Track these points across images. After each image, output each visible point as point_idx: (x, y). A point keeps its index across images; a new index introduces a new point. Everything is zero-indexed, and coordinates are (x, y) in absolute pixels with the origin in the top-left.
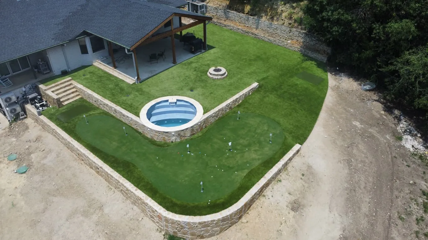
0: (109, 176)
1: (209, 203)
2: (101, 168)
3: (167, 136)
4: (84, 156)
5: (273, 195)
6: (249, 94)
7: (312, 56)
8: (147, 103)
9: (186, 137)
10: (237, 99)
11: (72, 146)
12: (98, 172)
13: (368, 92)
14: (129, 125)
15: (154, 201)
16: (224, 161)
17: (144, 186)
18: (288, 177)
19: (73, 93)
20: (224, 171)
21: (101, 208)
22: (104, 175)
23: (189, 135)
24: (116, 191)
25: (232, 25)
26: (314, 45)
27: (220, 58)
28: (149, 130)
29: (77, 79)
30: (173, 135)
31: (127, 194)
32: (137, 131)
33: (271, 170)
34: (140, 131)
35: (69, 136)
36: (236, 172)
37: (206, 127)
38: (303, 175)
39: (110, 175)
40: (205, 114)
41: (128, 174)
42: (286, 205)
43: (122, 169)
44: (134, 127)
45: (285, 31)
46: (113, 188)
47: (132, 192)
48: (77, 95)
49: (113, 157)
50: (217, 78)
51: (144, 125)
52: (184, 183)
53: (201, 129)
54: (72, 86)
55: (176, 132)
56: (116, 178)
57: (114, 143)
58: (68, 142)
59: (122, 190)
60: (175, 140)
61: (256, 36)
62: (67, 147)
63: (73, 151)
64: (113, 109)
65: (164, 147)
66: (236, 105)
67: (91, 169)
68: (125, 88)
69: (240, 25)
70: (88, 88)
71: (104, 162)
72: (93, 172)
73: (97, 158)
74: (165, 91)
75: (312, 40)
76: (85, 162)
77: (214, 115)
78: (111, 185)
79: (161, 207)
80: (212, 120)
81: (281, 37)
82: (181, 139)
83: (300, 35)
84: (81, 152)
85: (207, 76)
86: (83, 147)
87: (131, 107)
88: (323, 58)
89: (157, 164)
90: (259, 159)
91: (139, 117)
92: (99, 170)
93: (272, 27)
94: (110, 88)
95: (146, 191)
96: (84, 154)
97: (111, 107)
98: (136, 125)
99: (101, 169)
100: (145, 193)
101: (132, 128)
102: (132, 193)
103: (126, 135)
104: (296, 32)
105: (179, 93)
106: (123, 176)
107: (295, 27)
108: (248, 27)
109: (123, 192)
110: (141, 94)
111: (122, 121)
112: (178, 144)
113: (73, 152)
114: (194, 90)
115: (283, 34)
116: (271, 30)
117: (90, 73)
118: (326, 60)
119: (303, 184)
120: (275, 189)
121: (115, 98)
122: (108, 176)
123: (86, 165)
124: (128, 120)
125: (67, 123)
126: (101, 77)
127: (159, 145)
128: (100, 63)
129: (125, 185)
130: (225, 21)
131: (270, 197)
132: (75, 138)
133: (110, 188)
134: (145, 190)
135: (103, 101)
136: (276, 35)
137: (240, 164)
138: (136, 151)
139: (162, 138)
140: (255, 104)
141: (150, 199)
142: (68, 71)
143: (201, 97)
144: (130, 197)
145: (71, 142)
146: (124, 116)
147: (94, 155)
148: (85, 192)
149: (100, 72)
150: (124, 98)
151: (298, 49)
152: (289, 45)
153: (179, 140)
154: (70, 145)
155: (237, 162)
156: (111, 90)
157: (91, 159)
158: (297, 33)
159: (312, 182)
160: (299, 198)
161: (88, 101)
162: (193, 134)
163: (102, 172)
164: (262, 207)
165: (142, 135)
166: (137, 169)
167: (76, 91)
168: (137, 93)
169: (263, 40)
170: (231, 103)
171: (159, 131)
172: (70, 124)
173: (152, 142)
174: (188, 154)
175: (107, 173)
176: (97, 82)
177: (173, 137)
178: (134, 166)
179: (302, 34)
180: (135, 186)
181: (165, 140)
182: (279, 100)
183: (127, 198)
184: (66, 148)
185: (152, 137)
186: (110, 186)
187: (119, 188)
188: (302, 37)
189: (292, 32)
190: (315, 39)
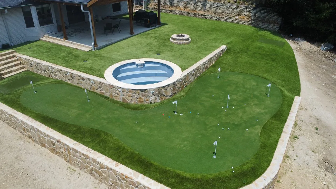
0: (71, 151)
1: (234, 171)
2: (58, 141)
3: (144, 96)
4: (32, 130)
5: (297, 155)
6: (220, 55)
7: (264, 26)
8: (110, 66)
9: (167, 96)
10: (211, 58)
11: (14, 119)
12: (53, 150)
13: (328, 52)
14: (90, 90)
15: (148, 178)
16: (224, 118)
17: (127, 158)
18: (301, 132)
19: (16, 65)
20: (231, 130)
22: (62, 153)
23: (170, 95)
24: (82, 172)
25: (177, 10)
26: (263, 17)
27: (176, 30)
28: (119, 90)
29: (21, 51)
30: (153, 94)
31: (100, 174)
32: (101, 96)
33: (286, 124)
34: (107, 94)
35: (11, 108)
36: (247, 130)
37: (186, 86)
38: (317, 129)
39: (73, 149)
40: (184, 71)
41: (100, 145)
42: (317, 166)
43: (89, 140)
44: (98, 91)
45: (232, 8)
46: (77, 169)
47: (111, 169)
48: (22, 68)
49: (75, 126)
50: (183, 43)
51: (112, 86)
52: (185, 148)
53: (182, 88)
54: (15, 59)
55: (156, 89)
56: (82, 152)
57: (74, 110)
58: (9, 115)
59: (92, 170)
60: (155, 101)
61: (203, 16)
62: (8, 124)
63: (16, 127)
64: (69, 74)
65: (142, 109)
66: (211, 66)
67: (43, 148)
68: (81, 55)
69: (185, 10)
70: (36, 57)
71: (62, 134)
72: (46, 151)
73: (51, 129)
74: (129, 55)
75: (261, 13)
76: (34, 139)
77: (193, 72)
78: (74, 165)
79: (162, 185)
80: (192, 78)
81: (228, 14)
82: (162, 99)
83: (247, 9)
84: (27, 125)
85: (171, 42)
86: (31, 119)
87: (92, 70)
88: (275, 27)
89: (139, 129)
90: (266, 113)
91: (104, 78)
92: (55, 146)
93: (219, 6)
94: (62, 56)
95: (134, 165)
96: (32, 126)
97: (66, 73)
98: (100, 88)
99: (58, 143)
100: (131, 168)
101: (95, 93)
102: (110, 171)
103: (89, 101)
104: (243, 8)
105: (145, 56)
106: (93, 148)
107: (242, 4)
108: (193, 10)
109: (93, 172)
110: (100, 59)
111: (80, 88)
112: (159, 105)
113: (17, 129)
114: (161, 54)
115: (230, 12)
116: (218, 10)
117: (37, 46)
118: (278, 28)
119: (321, 139)
120: (295, 147)
121: (70, 64)
122: (69, 152)
123: (35, 143)
124: (89, 83)
125: (8, 94)
126: (50, 48)
127: (134, 109)
128: (48, 37)
129: (98, 160)
130: (170, 7)
131: (295, 158)
132: (19, 110)
133: (73, 170)
134: (131, 163)
135: (55, 67)
136: (223, 13)
137: (246, 120)
138: (105, 117)
139: (137, 99)
140: (230, 64)
141: (141, 175)
142: (10, 46)
143: (172, 58)
144: (105, 179)
145: (14, 115)
146: (83, 79)
147: (47, 127)
148: (34, 180)
149: (49, 44)
150: (82, 63)
151: (248, 22)
152: (238, 20)
153: (159, 101)
154: (13, 119)
155: (241, 118)
156: (63, 57)
157: (43, 131)
159: (329, 135)
160: (326, 155)
161: (35, 73)
162: (175, 93)
163: (60, 148)
164: (292, 171)
165: (109, 99)
166: (112, 137)
167: (21, 64)
168: (95, 59)
169: (211, 19)
170: (207, 62)
171: (133, 90)
172: (11, 96)
173: (124, 105)
174: (176, 114)
175: (68, 146)
176: (46, 52)
177: (152, 96)
178: (106, 134)
179: (249, 9)
180: (113, 159)
181: (141, 102)
182: (253, 59)
183: (100, 181)
184: (6, 125)
185: (123, 99)
186: (73, 167)
187: (87, 167)
188: (250, 11)
189: (239, 8)
190: (264, 12)
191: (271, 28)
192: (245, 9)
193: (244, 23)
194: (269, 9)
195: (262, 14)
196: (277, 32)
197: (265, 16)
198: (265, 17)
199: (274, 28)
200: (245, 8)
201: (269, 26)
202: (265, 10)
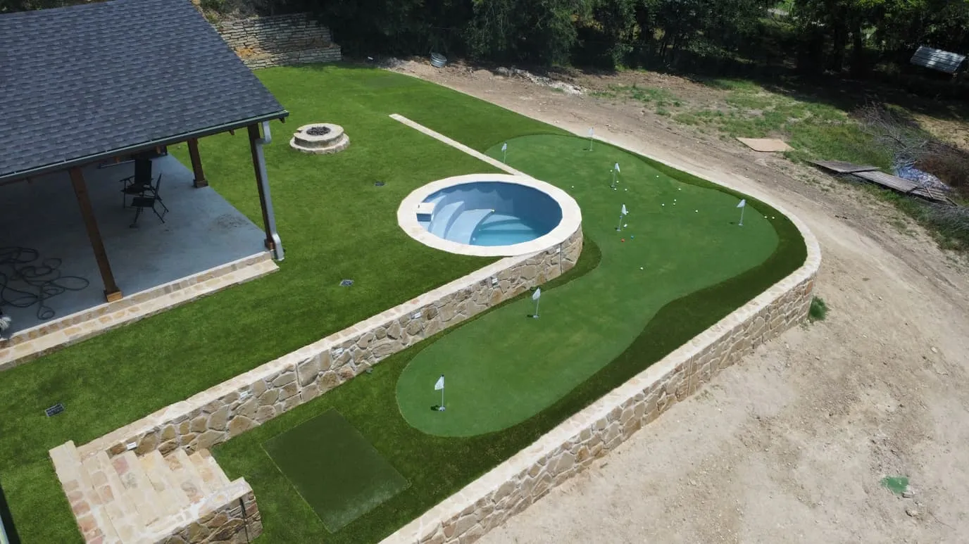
7: (312, 58)
14: (487, 308)
21: (764, 422)
26: (290, 37)
28: (558, 250)
34: (530, 284)
44: (509, 293)
51: (542, 253)
64: (418, 315)
75: (282, 29)
83: (247, 29)
85: (318, 153)
91: (500, 258)
98: (514, 280)
103: (536, 317)
104: (234, 28)
118: (340, 52)
124: (484, 294)
133: (704, 394)
151: (272, 57)
158: (238, 29)
165: (543, 287)
179: (251, 27)
185: (566, 265)
186: (697, 393)
188: (255, 32)
189: (225, 32)
190: (286, 25)
191: (327, 56)
192: (242, 30)
193: (264, 65)
194: (295, 15)
195: (285, 31)
196: (340, 61)
197: (294, 33)
198: (294, 36)
199: (331, 53)
200: (239, 27)
201: (321, 54)
202: (290, 21)
